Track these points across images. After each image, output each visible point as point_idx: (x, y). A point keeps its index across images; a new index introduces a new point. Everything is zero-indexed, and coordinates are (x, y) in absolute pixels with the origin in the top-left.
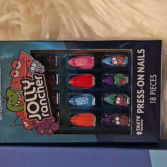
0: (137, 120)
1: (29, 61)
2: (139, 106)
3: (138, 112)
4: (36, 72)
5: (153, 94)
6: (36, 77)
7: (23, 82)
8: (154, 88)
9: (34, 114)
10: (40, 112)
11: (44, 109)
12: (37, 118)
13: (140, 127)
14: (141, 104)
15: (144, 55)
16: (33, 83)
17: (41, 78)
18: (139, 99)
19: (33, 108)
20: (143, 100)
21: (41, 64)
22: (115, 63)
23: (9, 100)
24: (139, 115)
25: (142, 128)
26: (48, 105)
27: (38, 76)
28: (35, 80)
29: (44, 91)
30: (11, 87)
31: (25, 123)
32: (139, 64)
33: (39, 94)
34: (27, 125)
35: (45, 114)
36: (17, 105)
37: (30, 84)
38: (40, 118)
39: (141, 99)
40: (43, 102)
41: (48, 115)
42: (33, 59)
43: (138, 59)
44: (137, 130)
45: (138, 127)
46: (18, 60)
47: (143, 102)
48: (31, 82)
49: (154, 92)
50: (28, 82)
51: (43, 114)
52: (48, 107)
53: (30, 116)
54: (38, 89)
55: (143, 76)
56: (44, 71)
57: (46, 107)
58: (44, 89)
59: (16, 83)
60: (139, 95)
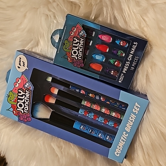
0: (121, 75)
1: (80, 29)
2: (125, 69)
3: (123, 72)
4: (82, 36)
5: (134, 66)
6: (81, 38)
7: (74, 39)
8: (135, 63)
9: (74, 56)
10: (77, 56)
11: (80, 55)
12: (75, 58)
13: (122, 79)
14: (126, 68)
15: (136, 45)
16: (79, 41)
17: (83, 40)
18: (126, 66)
19: (75, 53)
20: (128, 67)
21: (85, 33)
22: (122, 44)
23: (65, 45)
24: (123, 73)
25: (122, 80)
26: (82, 54)
27: (82, 38)
28: (80, 40)
29: (82, 46)
30: (68, 39)
31: (69, 58)
32: (132, 49)
33: (80, 47)
34: (69, 60)
35: (79, 57)
36: (68, 48)
37: (77, 41)
38: (76, 59)
39: (127, 66)
40: (80, 52)
41: (81, 58)
42: (83, 29)
43: (133, 47)
44: (120, 80)
45: (121, 78)
46: (75, 27)
47: (127, 68)
48: (78, 40)
49: (134, 65)
50: (76, 39)
51: (78, 57)
52: (82, 55)
53: (72, 56)
54: (80, 44)
55: (132, 55)
56: (86, 36)
57: (81, 54)
58: (83, 45)
59: (71, 38)
60: (127, 64)
